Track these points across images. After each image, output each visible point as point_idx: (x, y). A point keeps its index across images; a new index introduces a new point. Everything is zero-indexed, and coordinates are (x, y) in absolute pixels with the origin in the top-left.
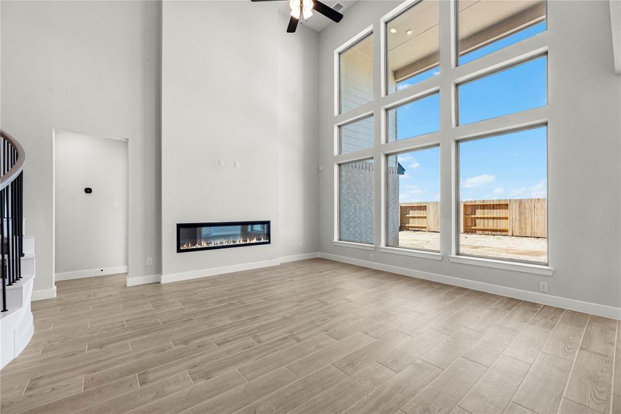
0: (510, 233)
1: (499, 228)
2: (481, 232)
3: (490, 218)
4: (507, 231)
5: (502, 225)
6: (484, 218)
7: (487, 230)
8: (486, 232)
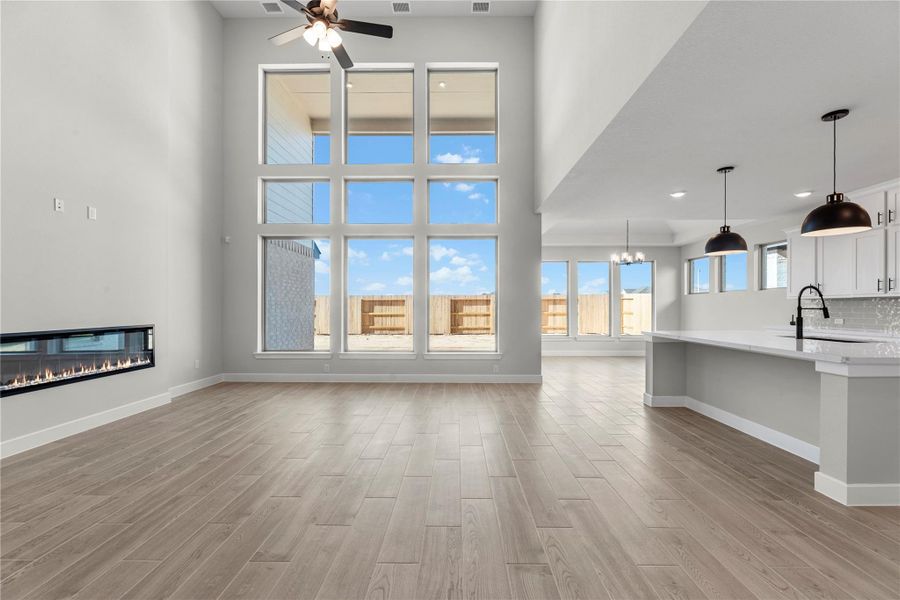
0: (406, 332)
1: (397, 326)
2: (379, 332)
3: (388, 316)
4: (403, 329)
5: (399, 323)
6: (382, 316)
7: (385, 329)
8: (384, 332)
